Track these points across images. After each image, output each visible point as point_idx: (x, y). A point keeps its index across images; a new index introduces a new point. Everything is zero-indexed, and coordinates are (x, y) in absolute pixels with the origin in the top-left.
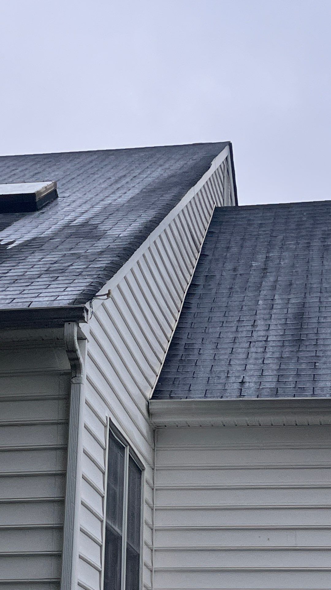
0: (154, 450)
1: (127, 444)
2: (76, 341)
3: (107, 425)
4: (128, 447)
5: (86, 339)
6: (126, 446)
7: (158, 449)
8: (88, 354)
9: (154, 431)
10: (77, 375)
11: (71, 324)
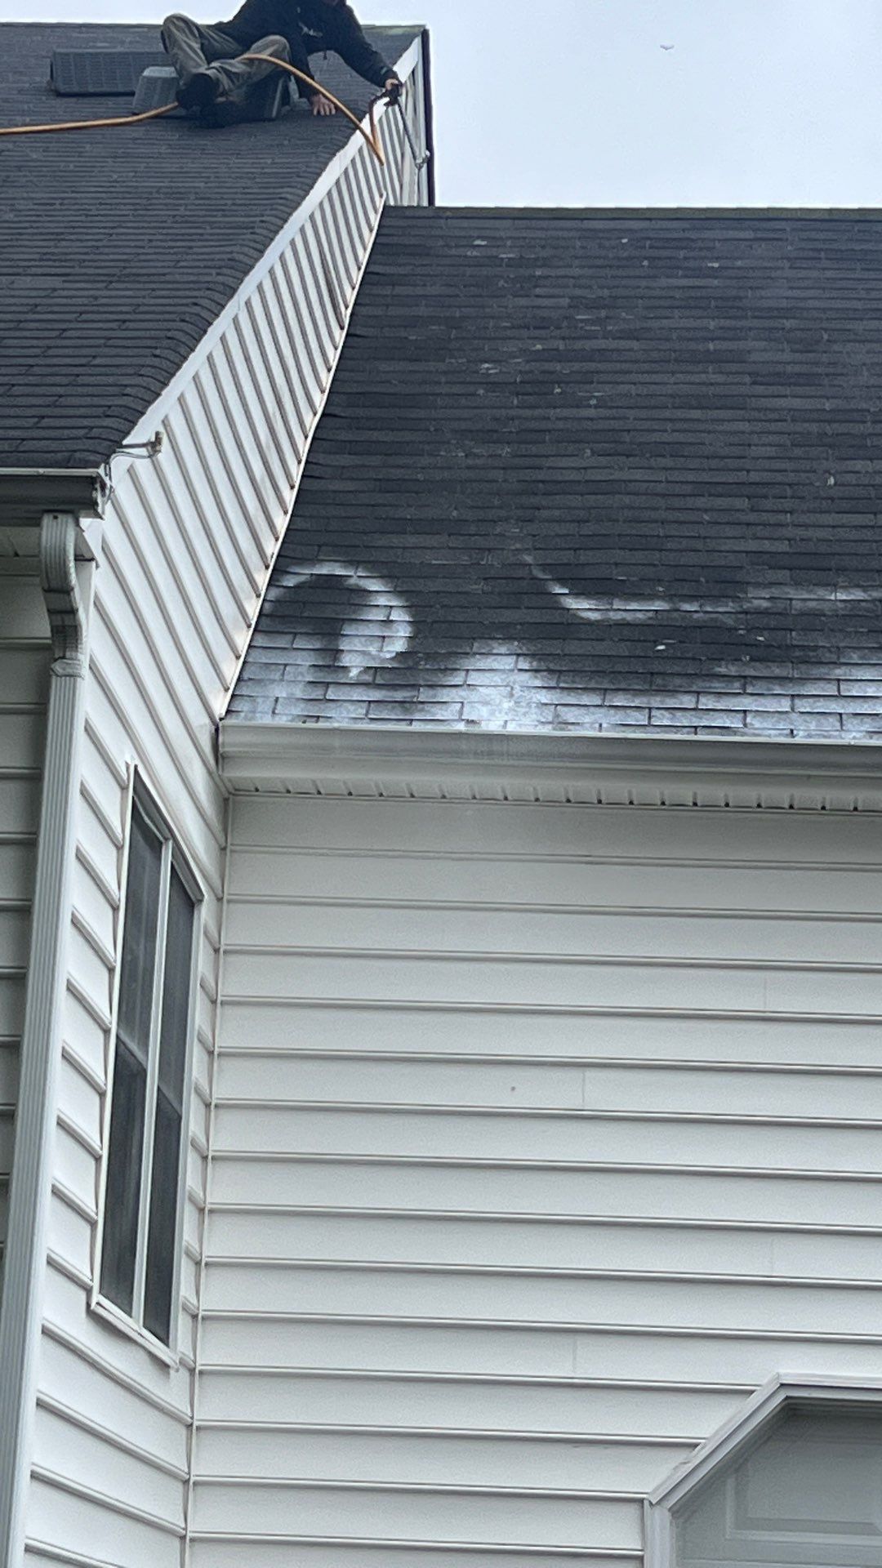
0: (223, 849)
1: (169, 836)
2: (72, 564)
3: (128, 785)
4: (170, 843)
5: (92, 559)
6: (167, 839)
7: (233, 848)
8: (95, 603)
9: (226, 800)
10: (68, 654)
11: (59, 520)
